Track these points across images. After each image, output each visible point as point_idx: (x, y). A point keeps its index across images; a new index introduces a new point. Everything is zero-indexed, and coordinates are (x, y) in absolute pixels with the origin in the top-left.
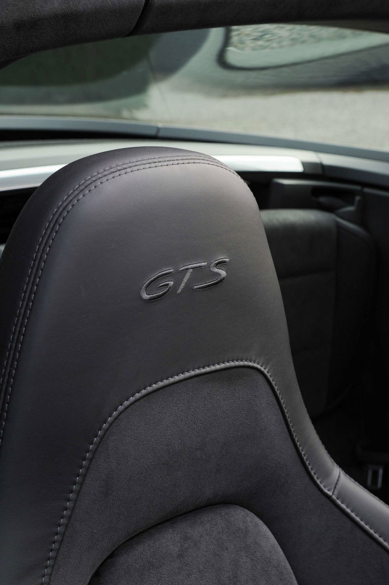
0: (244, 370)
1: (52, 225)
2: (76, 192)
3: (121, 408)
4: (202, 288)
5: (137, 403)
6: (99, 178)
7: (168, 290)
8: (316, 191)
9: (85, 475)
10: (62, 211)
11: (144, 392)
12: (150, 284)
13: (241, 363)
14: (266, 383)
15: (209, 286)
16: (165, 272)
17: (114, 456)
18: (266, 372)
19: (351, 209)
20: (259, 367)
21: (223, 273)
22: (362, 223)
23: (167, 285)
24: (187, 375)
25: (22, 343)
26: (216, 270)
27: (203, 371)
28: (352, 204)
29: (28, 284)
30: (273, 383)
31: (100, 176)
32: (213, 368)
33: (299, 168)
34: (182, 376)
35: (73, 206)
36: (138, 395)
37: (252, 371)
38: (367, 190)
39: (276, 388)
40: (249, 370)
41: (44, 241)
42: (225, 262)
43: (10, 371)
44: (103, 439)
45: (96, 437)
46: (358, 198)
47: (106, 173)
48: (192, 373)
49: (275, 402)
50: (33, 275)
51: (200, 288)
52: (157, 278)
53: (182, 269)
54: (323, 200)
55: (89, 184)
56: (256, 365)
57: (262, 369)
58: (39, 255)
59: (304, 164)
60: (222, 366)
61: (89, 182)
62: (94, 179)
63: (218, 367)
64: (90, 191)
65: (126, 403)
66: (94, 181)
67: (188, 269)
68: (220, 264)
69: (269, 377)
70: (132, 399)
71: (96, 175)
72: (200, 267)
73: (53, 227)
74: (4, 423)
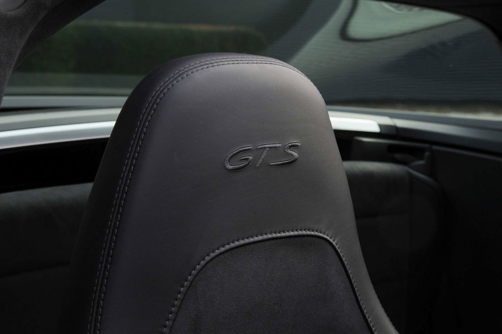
0: (315, 239)
1: (151, 105)
2: (171, 80)
3: (208, 258)
4: (277, 165)
5: (222, 256)
6: (191, 69)
7: (248, 164)
8: (391, 149)
9: (177, 313)
10: (159, 94)
11: (227, 247)
12: (232, 156)
13: (312, 233)
14: (334, 254)
15: (283, 164)
16: (246, 148)
17: (202, 299)
18: (334, 243)
19: (422, 162)
20: (328, 238)
21: (296, 154)
22: (432, 175)
23: (247, 159)
24: (265, 237)
25: (125, 200)
26: (289, 151)
27: (279, 235)
28: (422, 159)
29: (130, 153)
30: (341, 255)
31: (191, 67)
32: (287, 234)
33: (377, 129)
34: (260, 238)
35: (168, 89)
36: (222, 249)
37: (322, 241)
38: (435, 147)
39: (344, 259)
40: (320, 240)
41: (145, 118)
42: (297, 146)
43: (115, 223)
44: (193, 284)
45: (186, 281)
46: (427, 154)
47: (196, 66)
48: (270, 236)
49: (343, 270)
50: (135, 145)
51: (276, 165)
52: (238, 152)
53: (260, 147)
54: (397, 156)
55: (183, 73)
56: (325, 236)
57: (331, 241)
58: (140, 129)
59: (381, 126)
60: (296, 233)
61: (182, 72)
62: (186, 70)
63: (292, 233)
64: (182, 78)
65: (213, 255)
66: (186, 71)
67: (265, 148)
68: (293, 147)
69: (338, 249)
70: (217, 252)
71: (188, 67)
72: (276, 147)
73: (152, 106)
74: (109, 266)
